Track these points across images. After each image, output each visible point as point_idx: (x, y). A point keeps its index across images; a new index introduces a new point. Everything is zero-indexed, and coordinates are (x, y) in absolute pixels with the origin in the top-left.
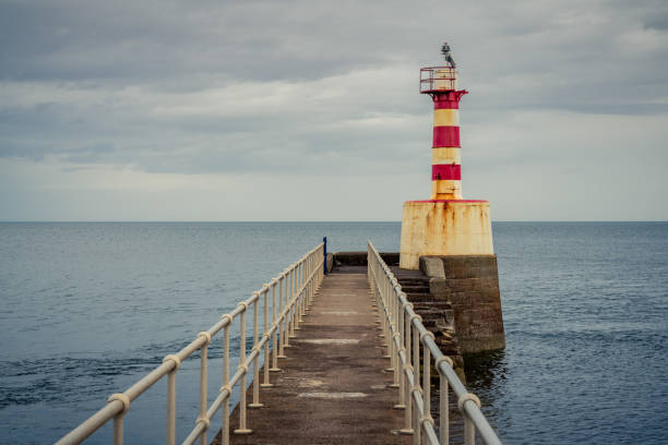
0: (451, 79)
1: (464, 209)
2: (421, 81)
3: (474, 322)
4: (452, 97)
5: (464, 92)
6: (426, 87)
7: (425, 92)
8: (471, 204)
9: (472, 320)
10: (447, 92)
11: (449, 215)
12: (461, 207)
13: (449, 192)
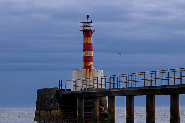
0: (90, 27)
8: (98, 70)
10: (89, 31)
11: (91, 74)
12: (95, 71)
13: (89, 66)
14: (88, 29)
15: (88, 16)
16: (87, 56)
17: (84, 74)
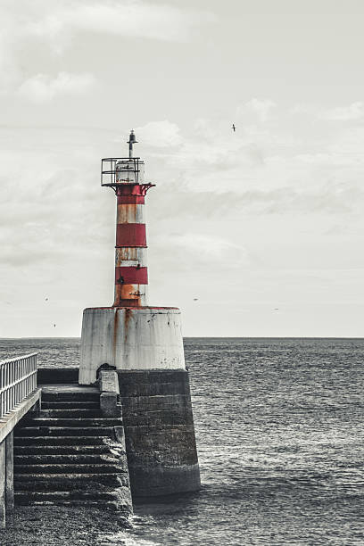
0: (135, 171)
1: (149, 318)
2: (103, 173)
3: (160, 445)
4: (136, 191)
5: (150, 185)
6: (108, 179)
7: (107, 185)
8: (157, 311)
9: (156, 443)
10: (131, 186)
11: (132, 324)
12: (145, 315)
13: (133, 297)
14: (128, 180)
15: (132, 137)
16: (126, 264)
17: (109, 325)
